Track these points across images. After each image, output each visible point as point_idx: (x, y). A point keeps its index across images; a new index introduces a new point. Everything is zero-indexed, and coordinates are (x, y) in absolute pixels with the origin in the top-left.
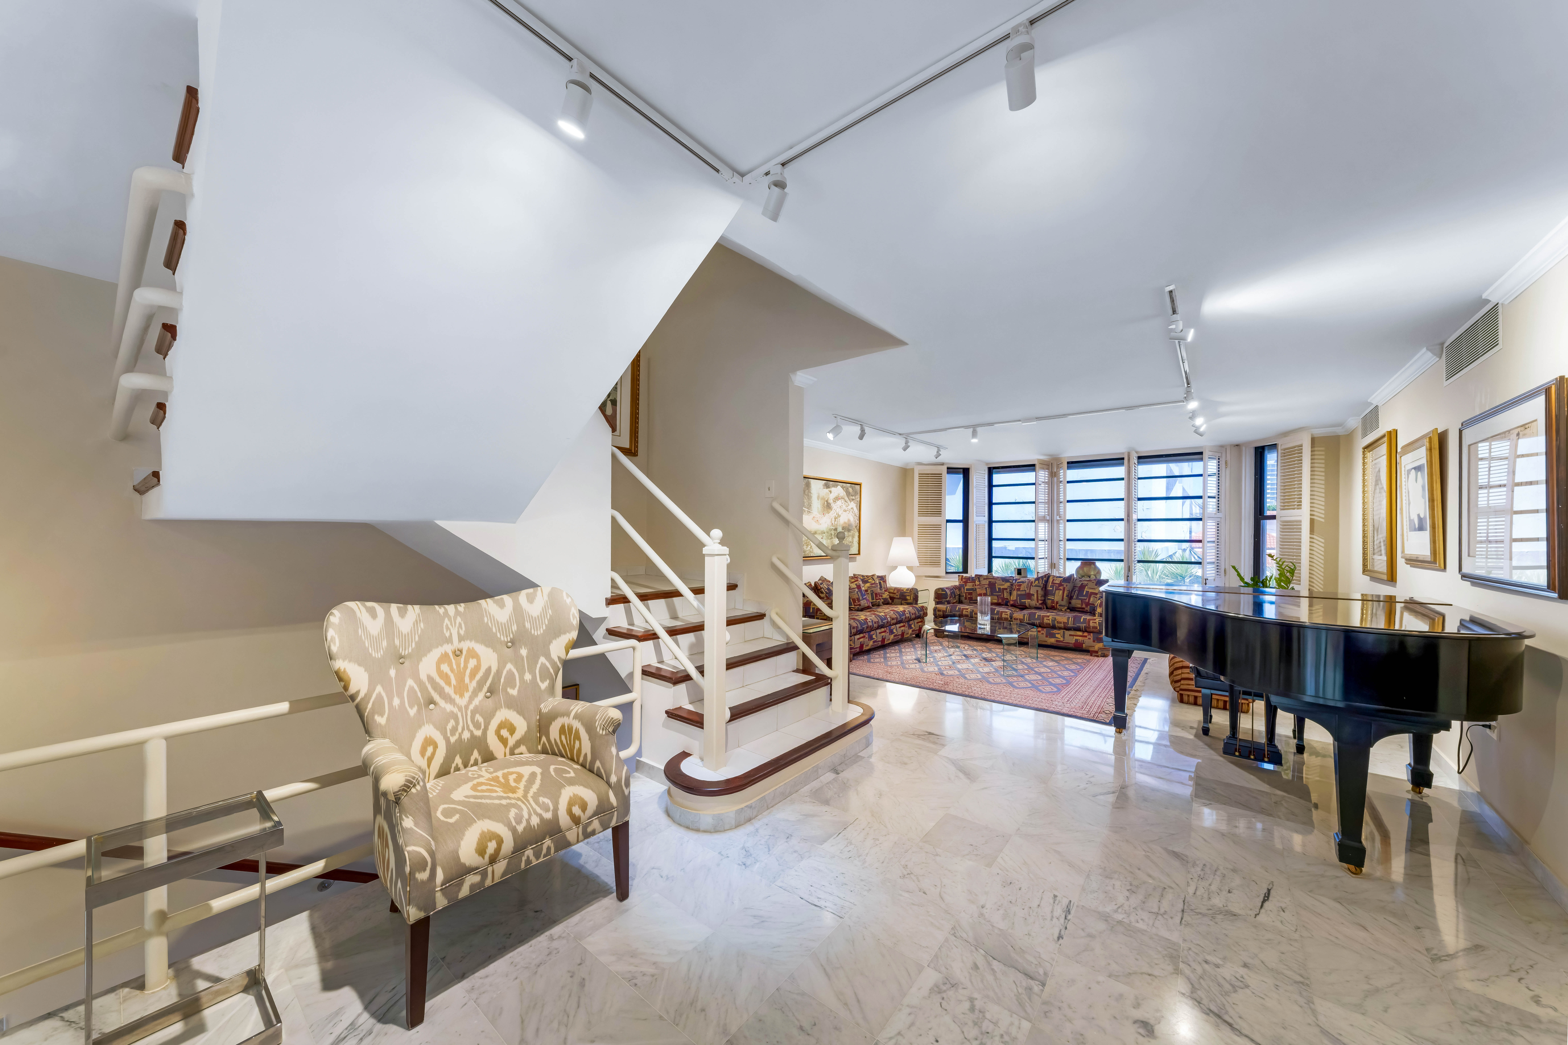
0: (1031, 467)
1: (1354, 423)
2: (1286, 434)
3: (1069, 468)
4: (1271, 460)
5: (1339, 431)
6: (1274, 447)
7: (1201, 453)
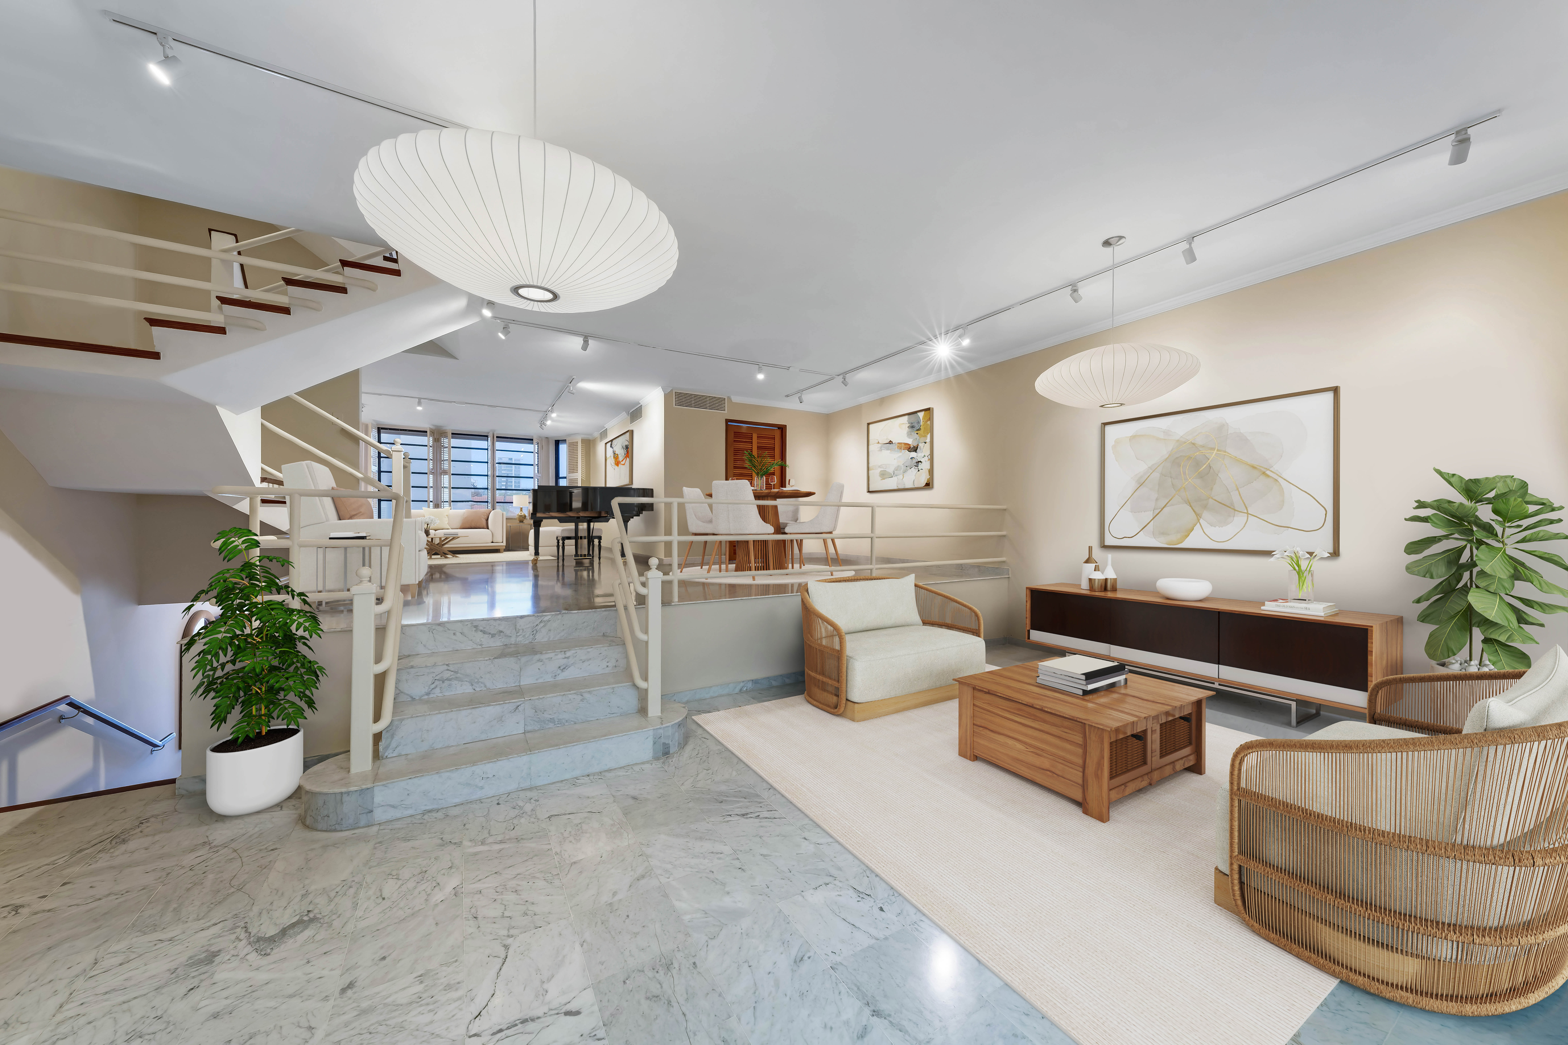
0: (423, 433)
1: (597, 435)
2: (570, 435)
3: (452, 438)
4: (563, 448)
5: (591, 438)
6: (564, 441)
7: (532, 440)
